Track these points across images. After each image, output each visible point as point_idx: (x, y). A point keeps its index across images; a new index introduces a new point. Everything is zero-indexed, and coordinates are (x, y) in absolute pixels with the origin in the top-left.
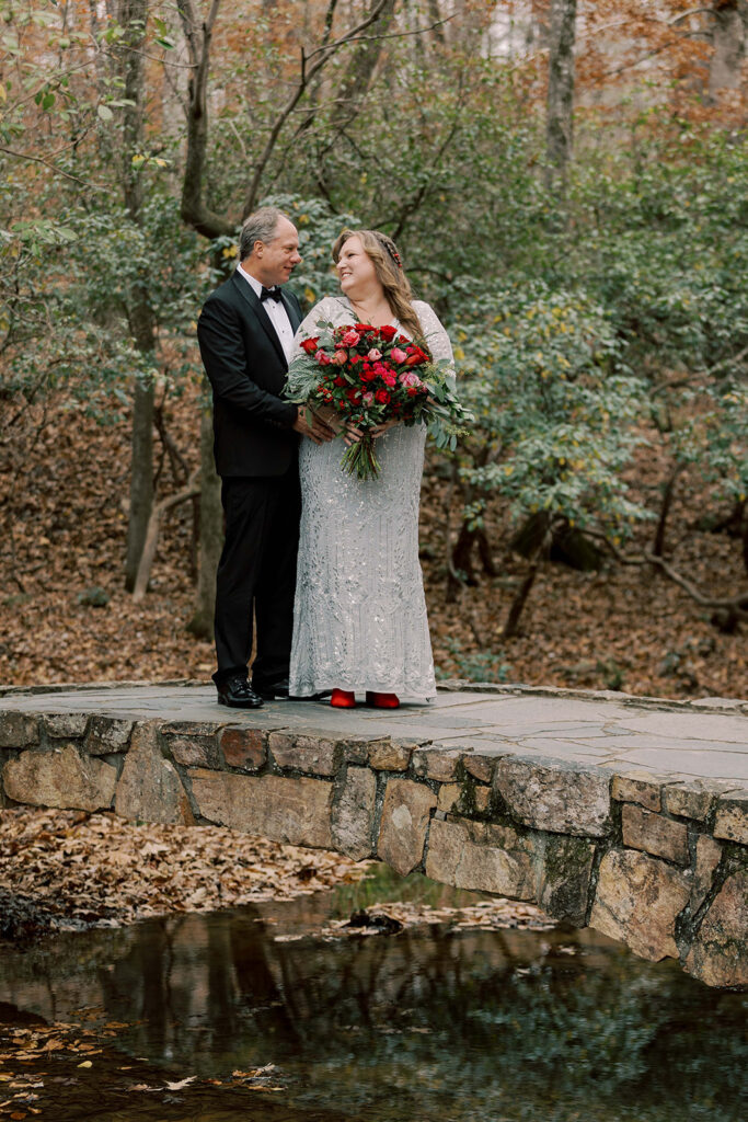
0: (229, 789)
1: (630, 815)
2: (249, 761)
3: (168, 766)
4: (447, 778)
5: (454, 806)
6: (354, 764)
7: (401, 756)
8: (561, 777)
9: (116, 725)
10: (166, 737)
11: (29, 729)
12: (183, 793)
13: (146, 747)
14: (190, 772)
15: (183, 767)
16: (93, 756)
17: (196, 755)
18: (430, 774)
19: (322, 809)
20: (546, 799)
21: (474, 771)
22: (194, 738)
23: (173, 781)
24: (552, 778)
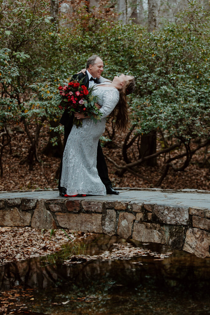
0: (69, 218)
1: (195, 219)
2: (75, 210)
3: (49, 212)
4: (139, 211)
5: (141, 219)
6: (109, 209)
7: (124, 205)
8: (174, 209)
9: (31, 201)
10: (47, 204)
11: (1, 204)
12: (53, 220)
13: (42, 207)
14: (56, 214)
15: (53, 213)
16: (23, 211)
17: (58, 209)
18: (133, 210)
19: (99, 222)
20: (170, 215)
21: (147, 209)
22: (57, 204)
23: (50, 216)
24: (171, 209)
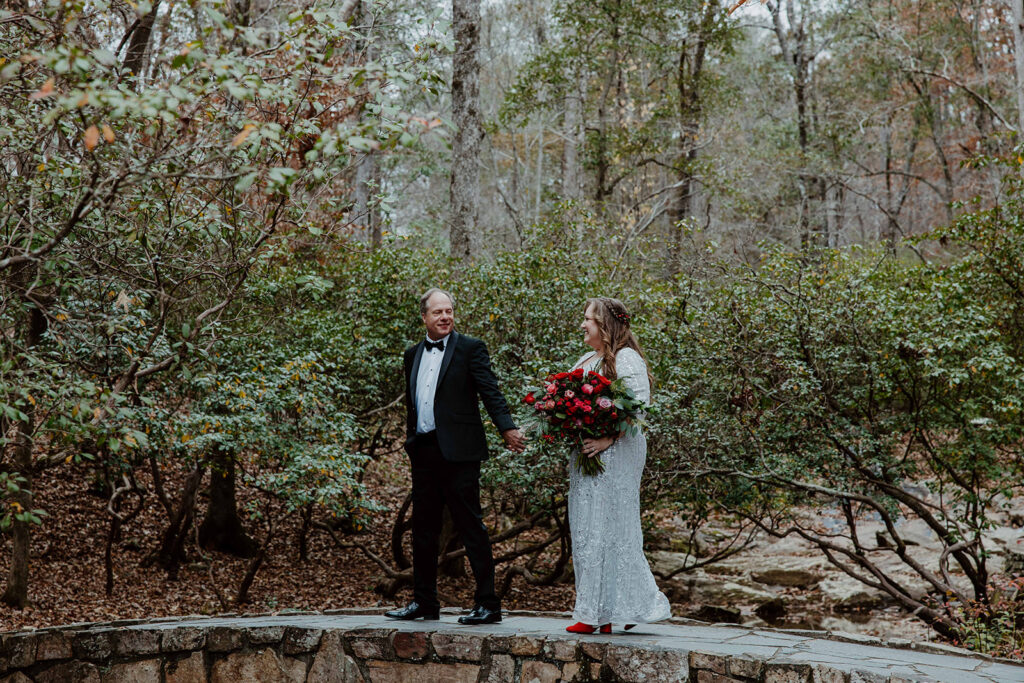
0: (399, 674)
1: (703, 678)
2: (416, 654)
3: (350, 660)
4: (570, 658)
5: (574, 677)
6: (497, 653)
7: (535, 645)
8: (655, 655)
9: (309, 633)
10: (348, 641)
11: (234, 639)
12: (361, 678)
13: (334, 649)
14: (368, 663)
15: (362, 661)
16: (287, 655)
17: (373, 651)
18: (557, 656)
20: (644, 669)
21: (591, 653)
22: (372, 640)
23: (354, 669)
24: (648, 656)
